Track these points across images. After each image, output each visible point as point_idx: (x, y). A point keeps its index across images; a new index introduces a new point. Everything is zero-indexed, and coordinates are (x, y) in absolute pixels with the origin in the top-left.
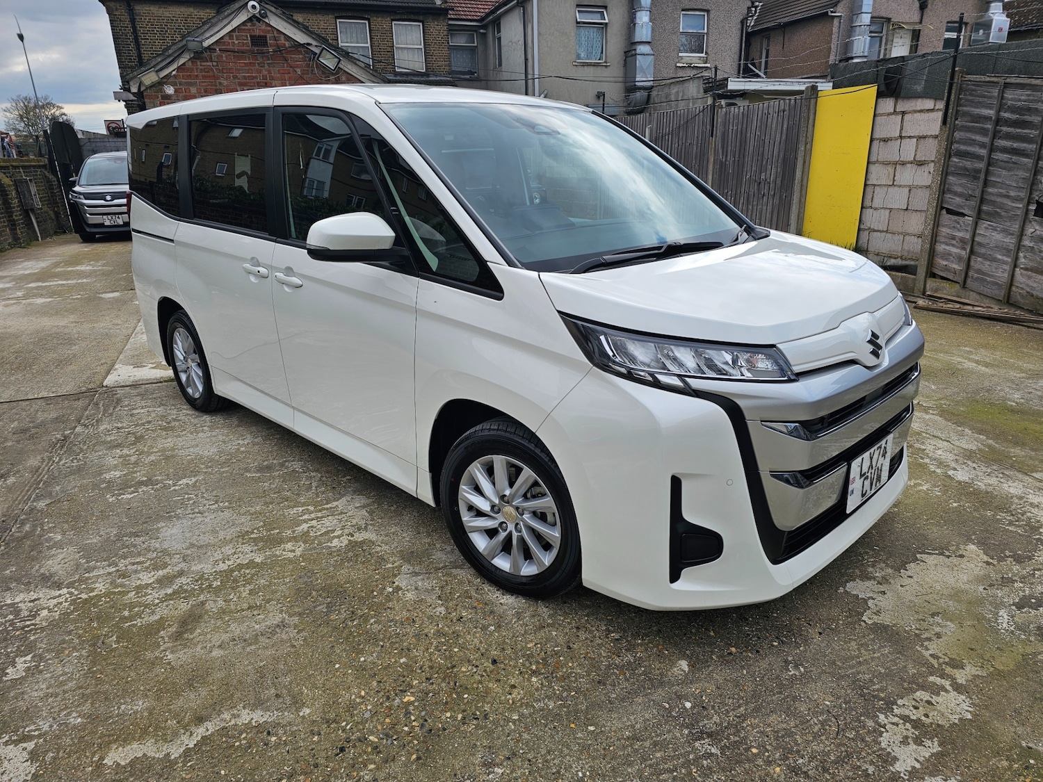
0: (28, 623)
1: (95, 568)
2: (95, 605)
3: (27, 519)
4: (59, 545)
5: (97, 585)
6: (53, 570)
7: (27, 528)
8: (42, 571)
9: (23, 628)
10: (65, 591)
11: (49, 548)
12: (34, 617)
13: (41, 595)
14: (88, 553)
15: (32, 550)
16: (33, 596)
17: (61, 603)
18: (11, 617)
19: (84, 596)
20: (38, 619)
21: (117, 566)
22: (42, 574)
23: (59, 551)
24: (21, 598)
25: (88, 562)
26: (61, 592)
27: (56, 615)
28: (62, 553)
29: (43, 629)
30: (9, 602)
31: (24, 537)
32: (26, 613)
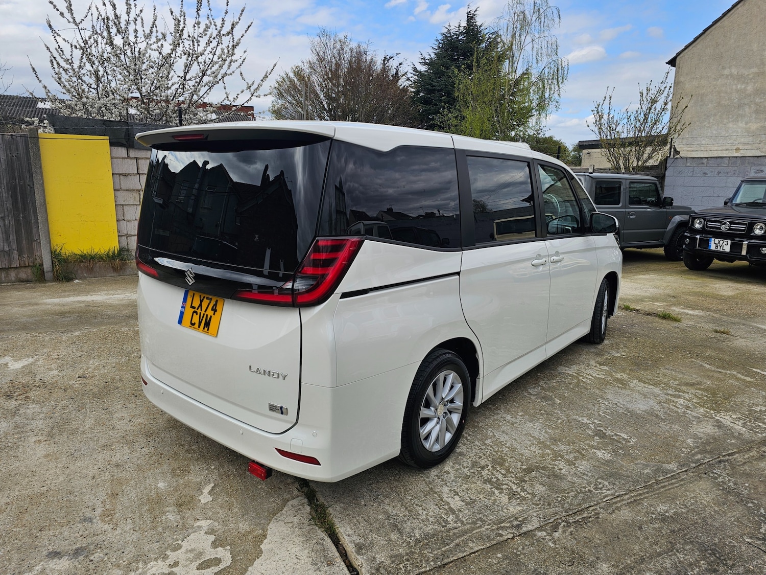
0: (744, 418)
1: (693, 417)
2: (712, 407)
3: (693, 462)
4: (695, 437)
5: (702, 411)
6: (712, 427)
7: (699, 456)
8: (717, 430)
9: (748, 417)
10: (716, 418)
11: (701, 438)
12: (739, 418)
13: (728, 422)
14: (687, 425)
15: (710, 443)
16: (732, 425)
17: (724, 415)
18: (748, 423)
19: (712, 412)
20: (738, 416)
21: (685, 411)
22: (718, 429)
23: (699, 434)
24: (738, 427)
25: (693, 421)
26: (719, 418)
27: (730, 413)
28: (698, 432)
29: (740, 413)
30: (744, 429)
31: (706, 452)
32: (741, 421)
